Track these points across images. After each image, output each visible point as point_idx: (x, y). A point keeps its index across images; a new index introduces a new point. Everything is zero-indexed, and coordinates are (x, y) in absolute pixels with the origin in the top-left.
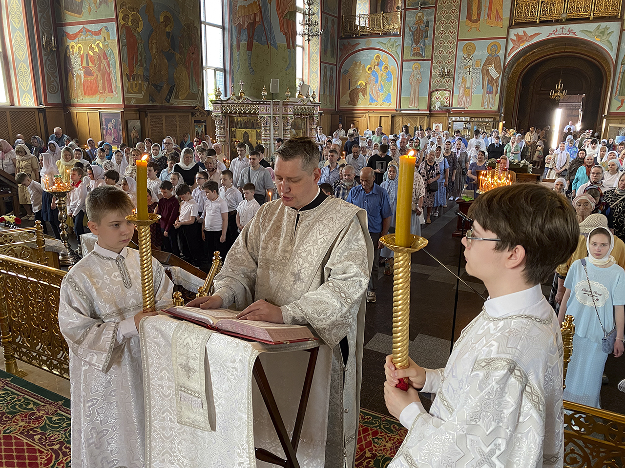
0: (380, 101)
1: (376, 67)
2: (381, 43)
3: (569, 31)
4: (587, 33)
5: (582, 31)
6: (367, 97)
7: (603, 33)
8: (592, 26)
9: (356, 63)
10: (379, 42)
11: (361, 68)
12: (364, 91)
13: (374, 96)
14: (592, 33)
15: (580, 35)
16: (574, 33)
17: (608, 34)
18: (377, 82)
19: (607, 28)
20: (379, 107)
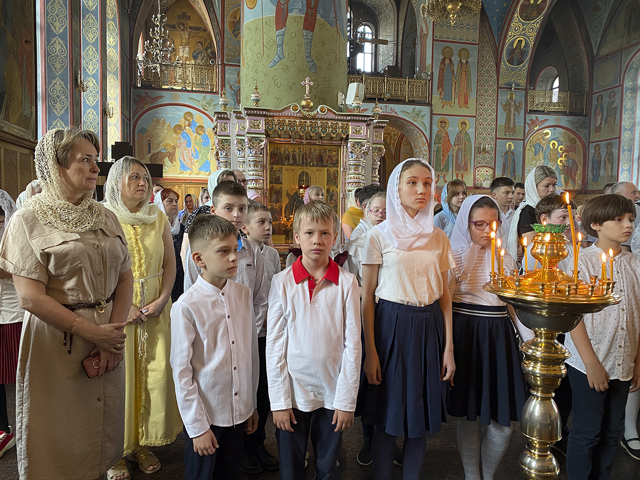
0: (195, 169)
1: (187, 127)
2: (193, 100)
3: (391, 110)
4: (406, 114)
5: (402, 111)
6: (177, 164)
7: (418, 115)
8: (409, 108)
9: (158, 121)
10: (190, 98)
11: (166, 127)
12: (172, 157)
13: (187, 163)
14: (409, 114)
15: (401, 115)
16: (395, 113)
17: (422, 116)
18: (189, 145)
19: (420, 111)
20: (194, 176)
